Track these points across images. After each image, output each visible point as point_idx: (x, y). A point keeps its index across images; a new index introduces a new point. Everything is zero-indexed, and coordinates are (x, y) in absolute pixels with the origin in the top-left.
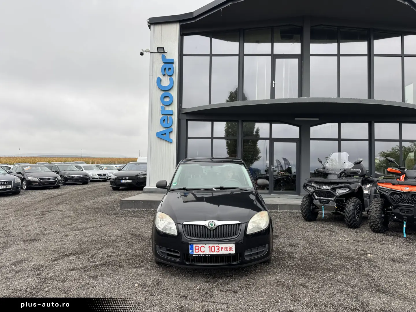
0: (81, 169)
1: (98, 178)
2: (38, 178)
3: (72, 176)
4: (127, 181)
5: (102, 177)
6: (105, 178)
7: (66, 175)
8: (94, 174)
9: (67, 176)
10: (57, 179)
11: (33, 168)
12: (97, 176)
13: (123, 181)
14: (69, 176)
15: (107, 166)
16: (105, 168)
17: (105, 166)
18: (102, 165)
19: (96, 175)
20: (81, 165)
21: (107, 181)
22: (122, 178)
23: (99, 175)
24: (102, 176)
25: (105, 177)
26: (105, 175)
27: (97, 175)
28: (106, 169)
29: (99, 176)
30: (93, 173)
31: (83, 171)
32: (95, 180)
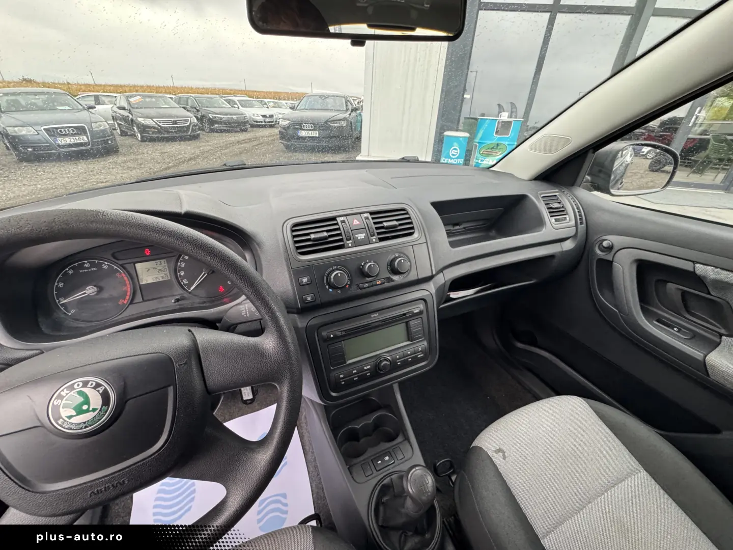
0: (236, 106)
1: (262, 122)
2: (155, 120)
3: (221, 118)
4: (310, 132)
5: (267, 120)
6: (272, 122)
7: (210, 115)
8: (256, 115)
9: (211, 117)
10: (190, 124)
11: (148, 100)
12: (260, 119)
13: (303, 134)
14: (216, 117)
15: (273, 102)
16: (272, 104)
17: (271, 102)
18: (266, 100)
19: (259, 116)
20: (235, 99)
21: (276, 126)
22: (298, 125)
23: (264, 116)
24: (267, 117)
25: (272, 120)
26: (271, 116)
27: (261, 117)
28: (273, 107)
29: (264, 118)
30: (255, 113)
31: (239, 108)
32: (257, 125)
